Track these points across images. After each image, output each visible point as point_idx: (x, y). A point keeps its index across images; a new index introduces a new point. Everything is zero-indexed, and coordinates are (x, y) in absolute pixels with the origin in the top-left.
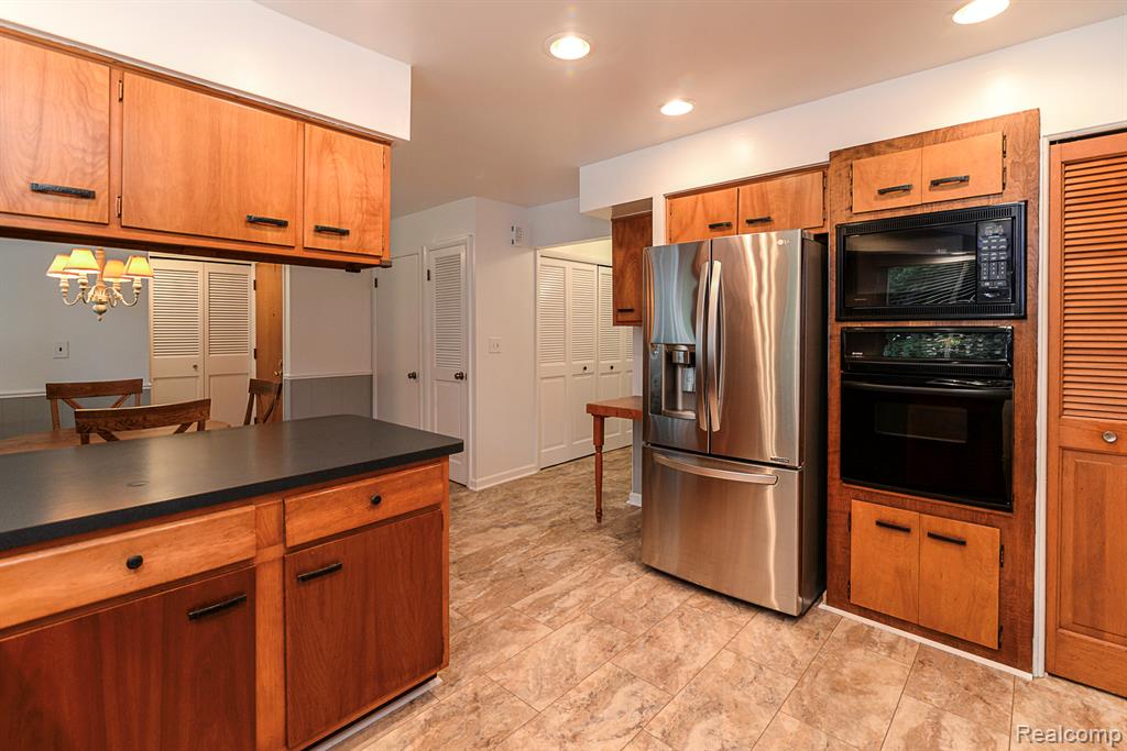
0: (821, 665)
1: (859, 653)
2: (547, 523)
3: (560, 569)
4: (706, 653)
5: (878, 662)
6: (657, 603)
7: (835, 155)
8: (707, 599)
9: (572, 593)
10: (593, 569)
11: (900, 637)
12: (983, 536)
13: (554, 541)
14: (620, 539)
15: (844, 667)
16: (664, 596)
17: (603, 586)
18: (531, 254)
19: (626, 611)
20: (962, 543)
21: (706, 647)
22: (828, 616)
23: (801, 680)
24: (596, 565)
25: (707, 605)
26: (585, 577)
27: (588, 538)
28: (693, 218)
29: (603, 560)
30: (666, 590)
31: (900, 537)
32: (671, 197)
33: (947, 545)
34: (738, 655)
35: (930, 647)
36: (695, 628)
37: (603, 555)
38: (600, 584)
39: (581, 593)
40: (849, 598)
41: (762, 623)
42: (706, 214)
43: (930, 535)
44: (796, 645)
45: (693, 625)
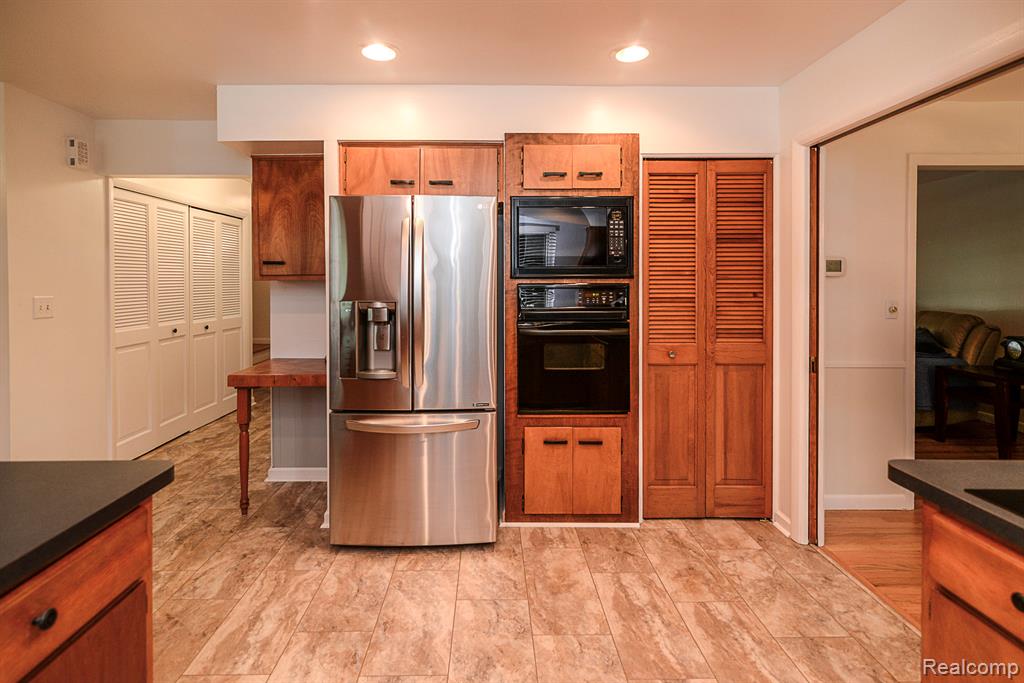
0: (533, 576)
1: (547, 553)
2: (171, 538)
3: (227, 592)
4: (445, 612)
5: (563, 555)
6: (368, 583)
7: (509, 136)
8: (413, 557)
9: (263, 615)
10: (273, 574)
11: (561, 528)
12: (611, 435)
13: (196, 558)
14: (283, 526)
15: (547, 570)
16: (371, 571)
17: (296, 590)
18: (100, 182)
19: (342, 607)
20: (599, 443)
21: (442, 607)
22: (511, 532)
23: (529, 598)
24: (272, 567)
25: (416, 563)
26: (268, 586)
27: (241, 538)
28: (372, 171)
29: (277, 558)
30: (369, 564)
31: (559, 450)
32: (345, 144)
33: (589, 446)
34: (471, 600)
35: (582, 528)
36: (420, 592)
37: (274, 552)
38: (292, 589)
39: (275, 610)
40: (523, 510)
41: (470, 560)
42: (387, 168)
43: (580, 443)
44: (507, 568)
45: (416, 589)
